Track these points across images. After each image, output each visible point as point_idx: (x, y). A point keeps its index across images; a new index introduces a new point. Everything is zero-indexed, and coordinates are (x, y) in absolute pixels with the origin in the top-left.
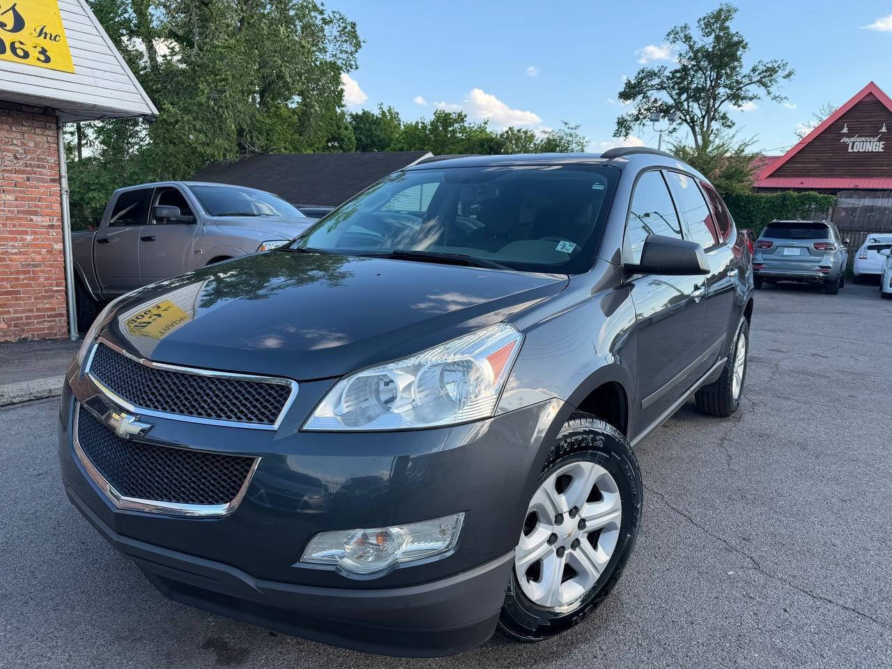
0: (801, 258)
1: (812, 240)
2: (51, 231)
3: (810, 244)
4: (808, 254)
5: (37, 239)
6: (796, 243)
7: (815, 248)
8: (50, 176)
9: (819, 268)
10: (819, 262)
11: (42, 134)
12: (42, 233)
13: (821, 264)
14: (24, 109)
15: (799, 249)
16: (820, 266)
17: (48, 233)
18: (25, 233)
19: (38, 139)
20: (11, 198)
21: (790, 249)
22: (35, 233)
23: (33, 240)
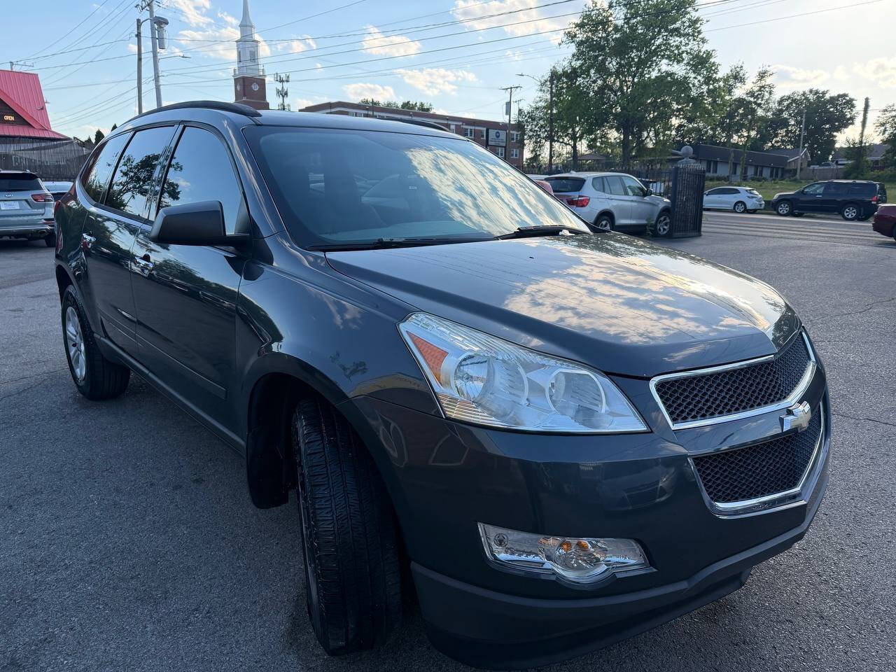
0: (21, 212)
1: (30, 192)
3: (28, 195)
4: (29, 208)
6: (13, 195)
7: (35, 200)
9: (45, 221)
10: (43, 214)
13: (44, 217)
15: (17, 202)
16: (45, 219)
21: (5, 202)
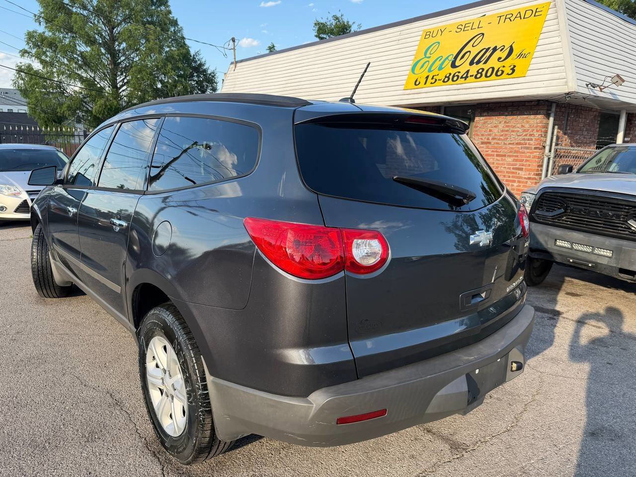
2: (529, 181)
5: (520, 186)
8: (534, 145)
11: (534, 119)
12: (523, 182)
14: (527, 104)
17: (527, 182)
18: (514, 181)
19: (531, 122)
20: (510, 160)
22: (519, 182)
23: (517, 186)
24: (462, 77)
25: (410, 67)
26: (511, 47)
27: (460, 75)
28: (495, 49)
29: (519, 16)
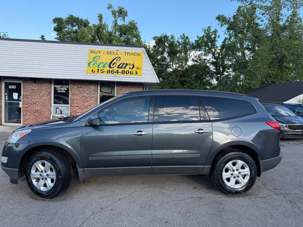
24: (116, 72)
25: (87, 64)
26: (133, 64)
27: (115, 71)
28: (127, 64)
29: (132, 54)
